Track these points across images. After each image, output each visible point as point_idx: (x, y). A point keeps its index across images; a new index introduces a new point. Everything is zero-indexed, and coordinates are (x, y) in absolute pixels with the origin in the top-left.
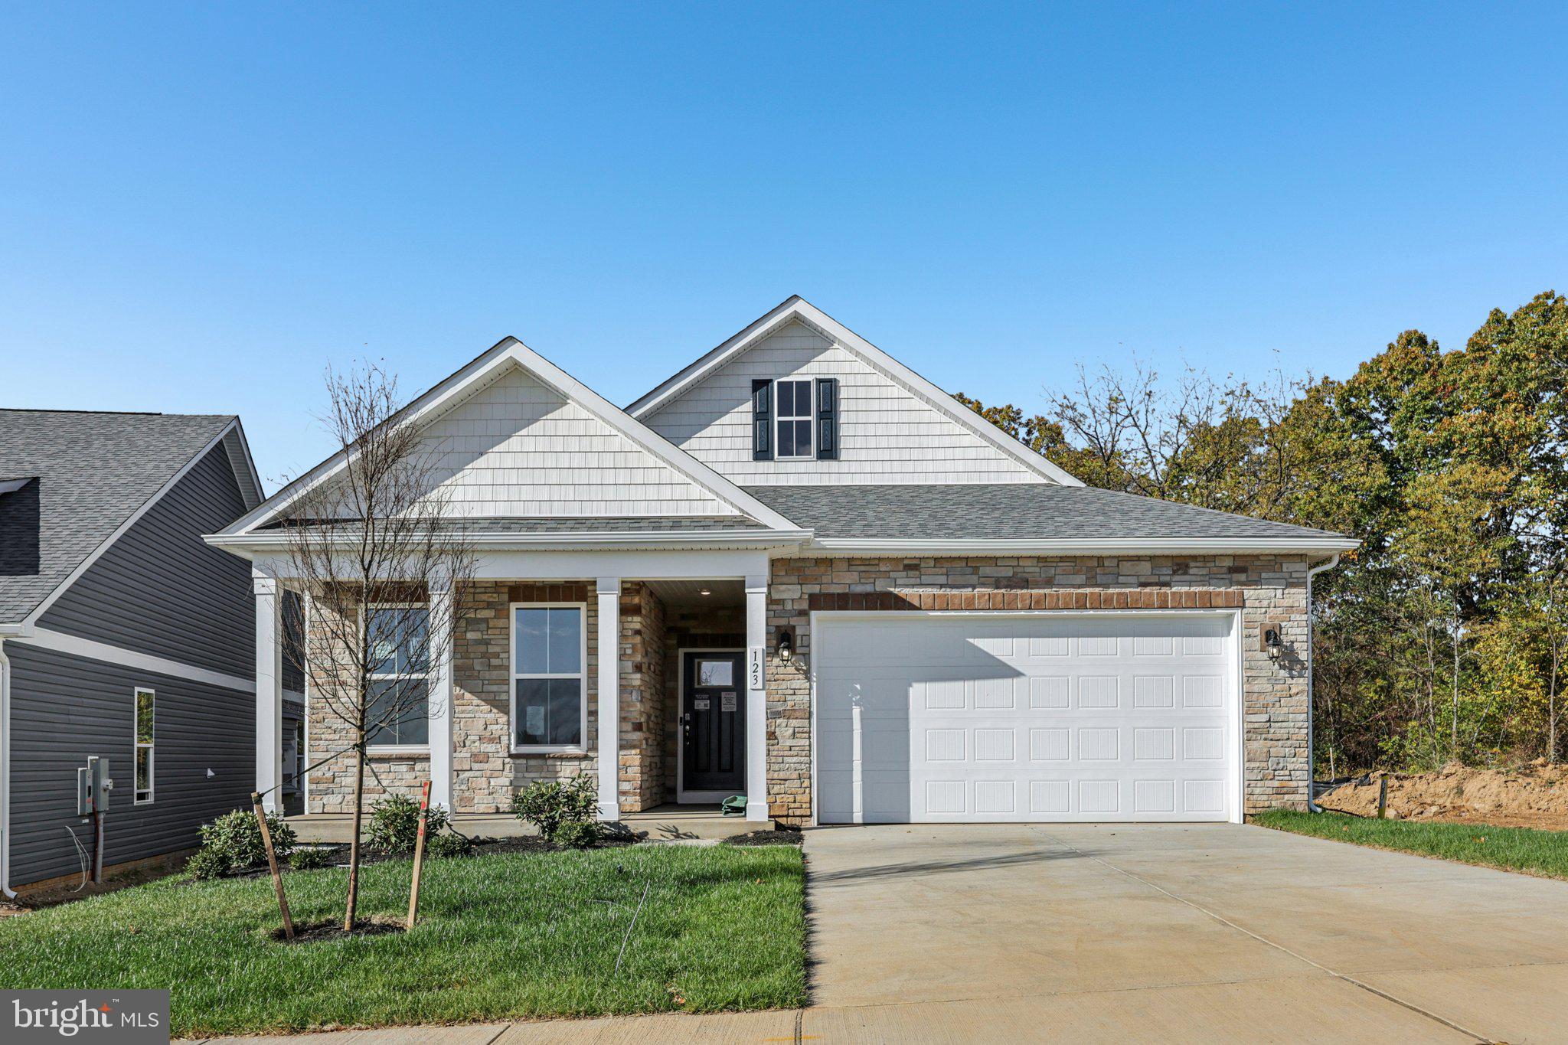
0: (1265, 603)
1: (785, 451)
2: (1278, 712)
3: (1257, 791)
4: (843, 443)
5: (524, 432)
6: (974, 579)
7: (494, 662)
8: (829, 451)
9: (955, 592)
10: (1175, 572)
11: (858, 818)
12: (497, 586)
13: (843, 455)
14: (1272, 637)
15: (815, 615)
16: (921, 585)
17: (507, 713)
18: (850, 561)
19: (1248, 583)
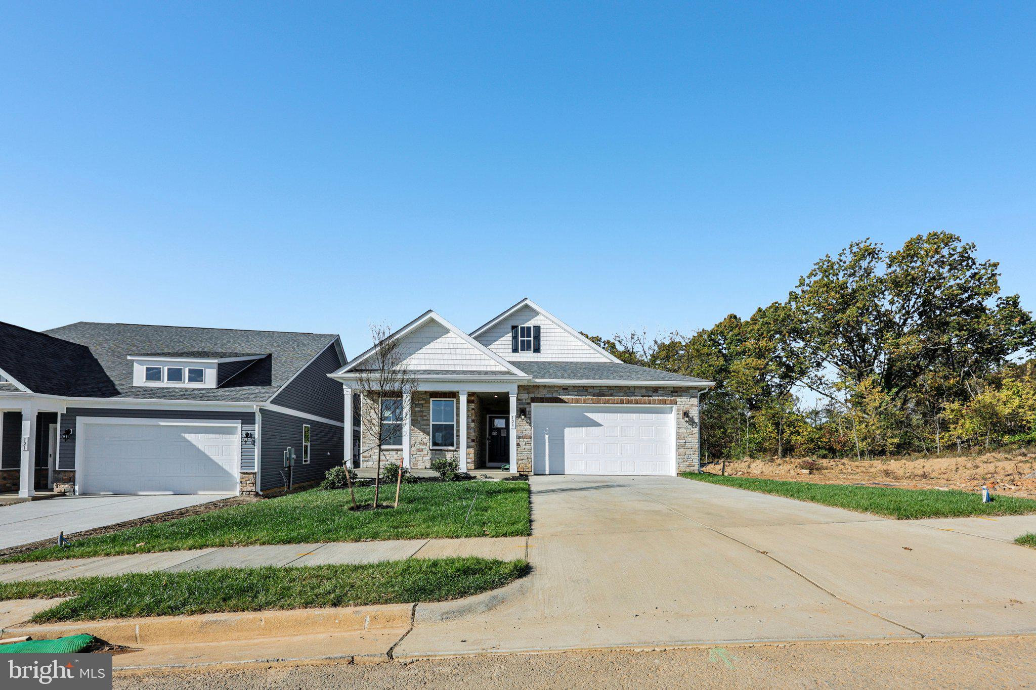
0: (684, 403)
1: (523, 349)
2: (688, 440)
3: (681, 466)
4: (542, 347)
5: (435, 341)
6: (586, 393)
7: (425, 418)
8: (537, 350)
9: (580, 397)
10: (653, 392)
11: (547, 472)
12: (426, 393)
13: (542, 351)
14: (686, 414)
15: (533, 404)
16: (568, 395)
17: (429, 435)
18: (545, 387)
19: (678, 396)
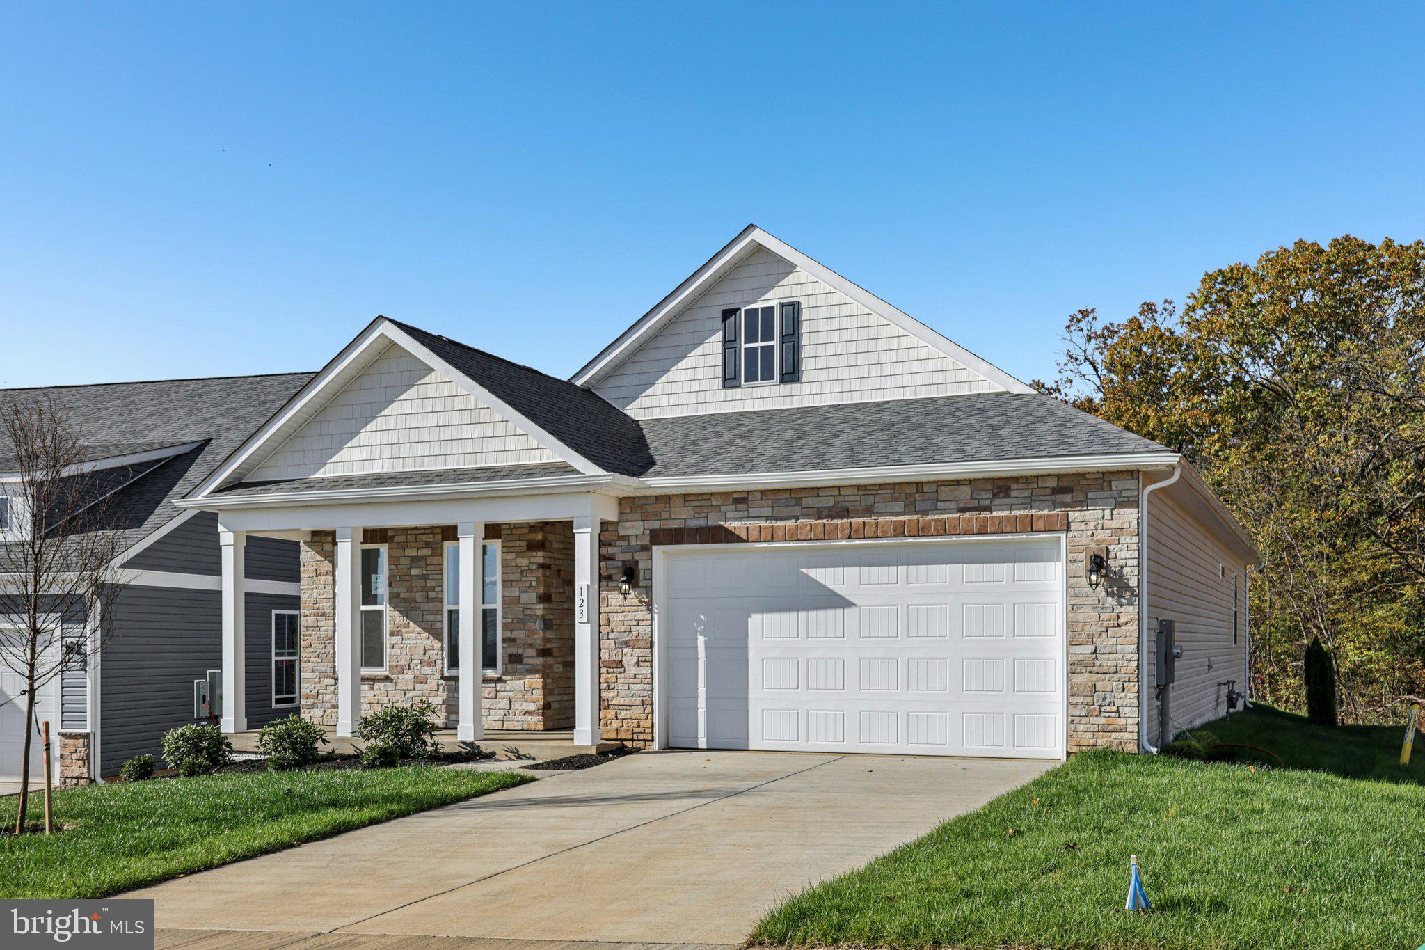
0: (1092, 525)
1: (751, 377)
2: (1105, 643)
3: (1081, 728)
4: (806, 364)
5: (403, 397)
6: (797, 510)
7: (431, 594)
8: (792, 374)
9: (780, 523)
10: (995, 496)
11: (702, 743)
12: (432, 529)
13: (805, 378)
14: (1098, 563)
15: (656, 549)
16: (749, 518)
17: (441, 640)
18: (686, 497)
19: (1073, 505)
